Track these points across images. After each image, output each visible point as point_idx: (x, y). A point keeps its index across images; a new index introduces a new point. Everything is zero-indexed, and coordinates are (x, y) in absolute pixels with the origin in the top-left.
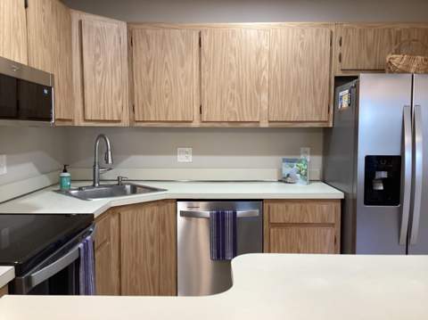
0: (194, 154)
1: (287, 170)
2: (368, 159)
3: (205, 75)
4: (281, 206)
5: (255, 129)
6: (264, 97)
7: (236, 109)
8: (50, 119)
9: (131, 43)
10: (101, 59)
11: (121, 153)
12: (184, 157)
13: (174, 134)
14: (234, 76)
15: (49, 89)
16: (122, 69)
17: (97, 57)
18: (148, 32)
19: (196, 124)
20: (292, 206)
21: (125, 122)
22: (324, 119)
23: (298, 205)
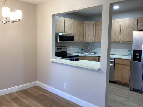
1: (128, 53)
2: (134, 50)
4: (118, 60)
5: (119, 43)
7: (115, 38)
8: (74, 41)
10: (89, 30)
15: (74, 37)
17: (88, 29)
18: (99, 23)
20: (121, 60)
21: (94, 41)
23: (122, 60)
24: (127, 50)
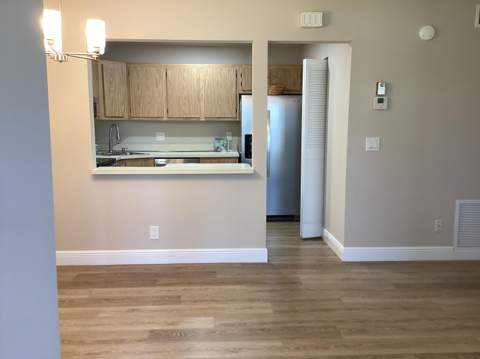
0: (166, 136)
1: (217, 145)
2: (246, 136)
3: (170, 92)
5: (197, 122)
6: (202, 105)
7: (187, 111)
9: (129, 74)
10: (113, 84)
11: (124, 135)
12: (160, 138)
13: (154, 124)
14: (185, 93)
16: (124, 88)
17: (111, 83)
18: (139, 68)
19: (165, 119)
21: (126, 118)
22: (234, 115)
24: (213, 138)
